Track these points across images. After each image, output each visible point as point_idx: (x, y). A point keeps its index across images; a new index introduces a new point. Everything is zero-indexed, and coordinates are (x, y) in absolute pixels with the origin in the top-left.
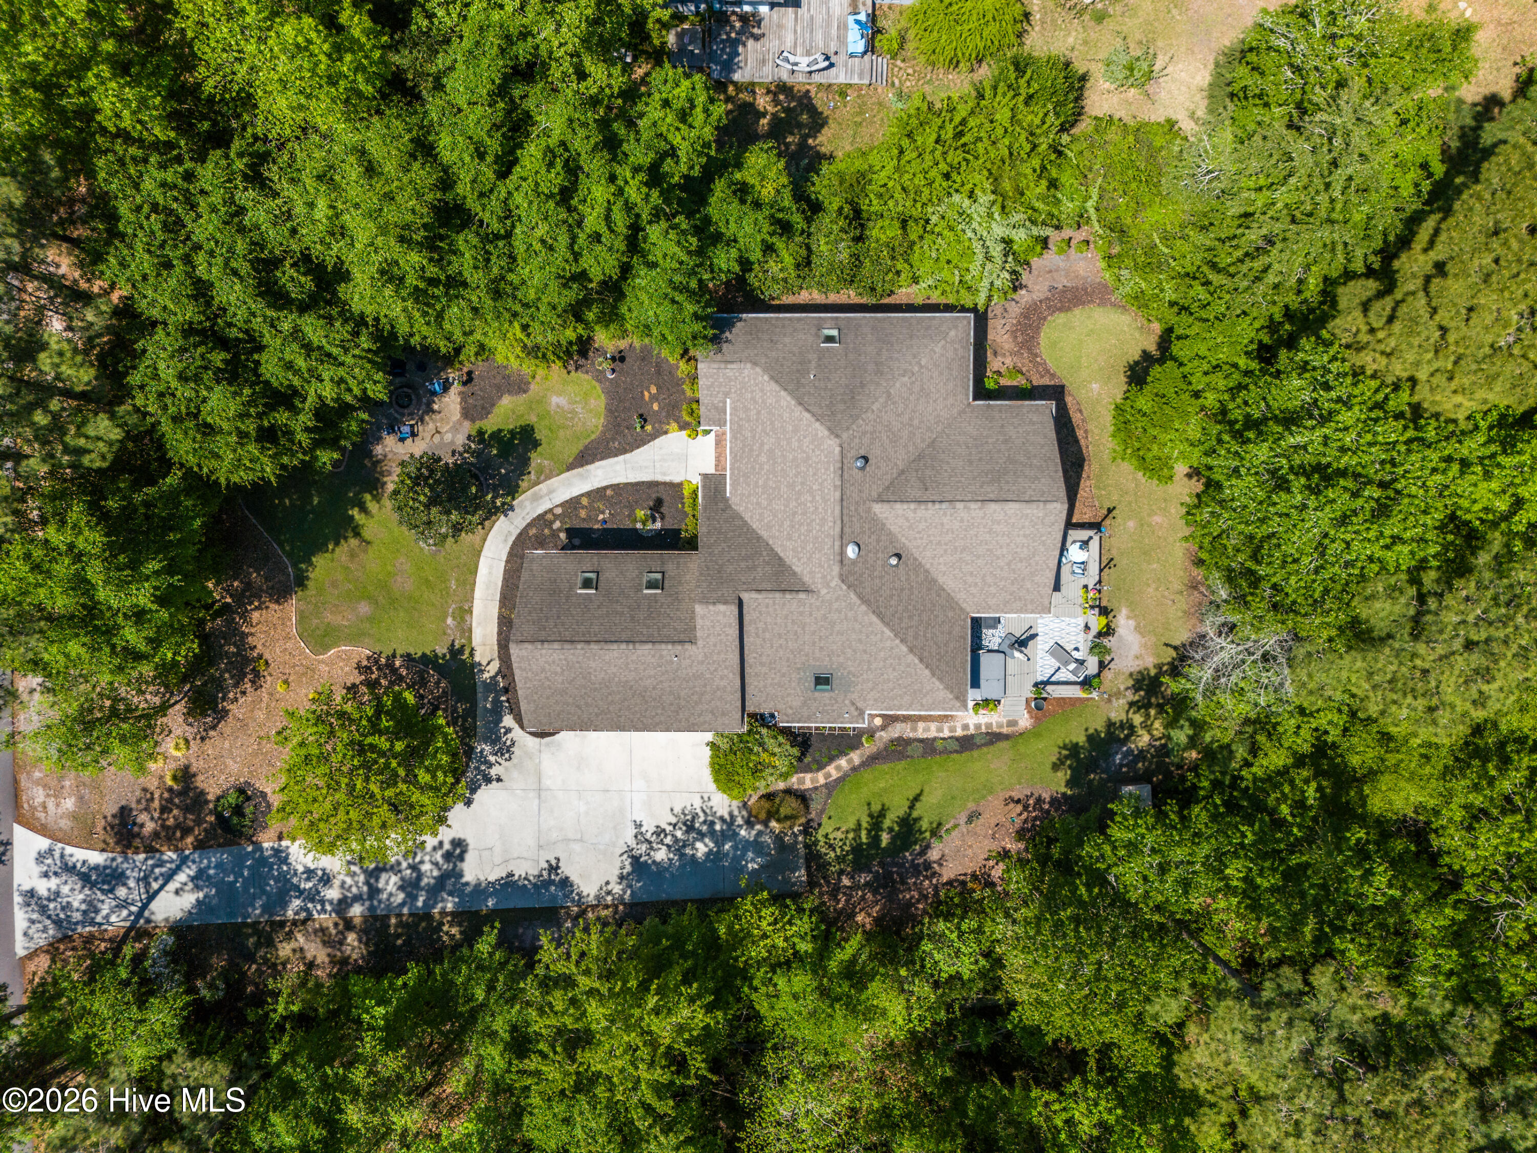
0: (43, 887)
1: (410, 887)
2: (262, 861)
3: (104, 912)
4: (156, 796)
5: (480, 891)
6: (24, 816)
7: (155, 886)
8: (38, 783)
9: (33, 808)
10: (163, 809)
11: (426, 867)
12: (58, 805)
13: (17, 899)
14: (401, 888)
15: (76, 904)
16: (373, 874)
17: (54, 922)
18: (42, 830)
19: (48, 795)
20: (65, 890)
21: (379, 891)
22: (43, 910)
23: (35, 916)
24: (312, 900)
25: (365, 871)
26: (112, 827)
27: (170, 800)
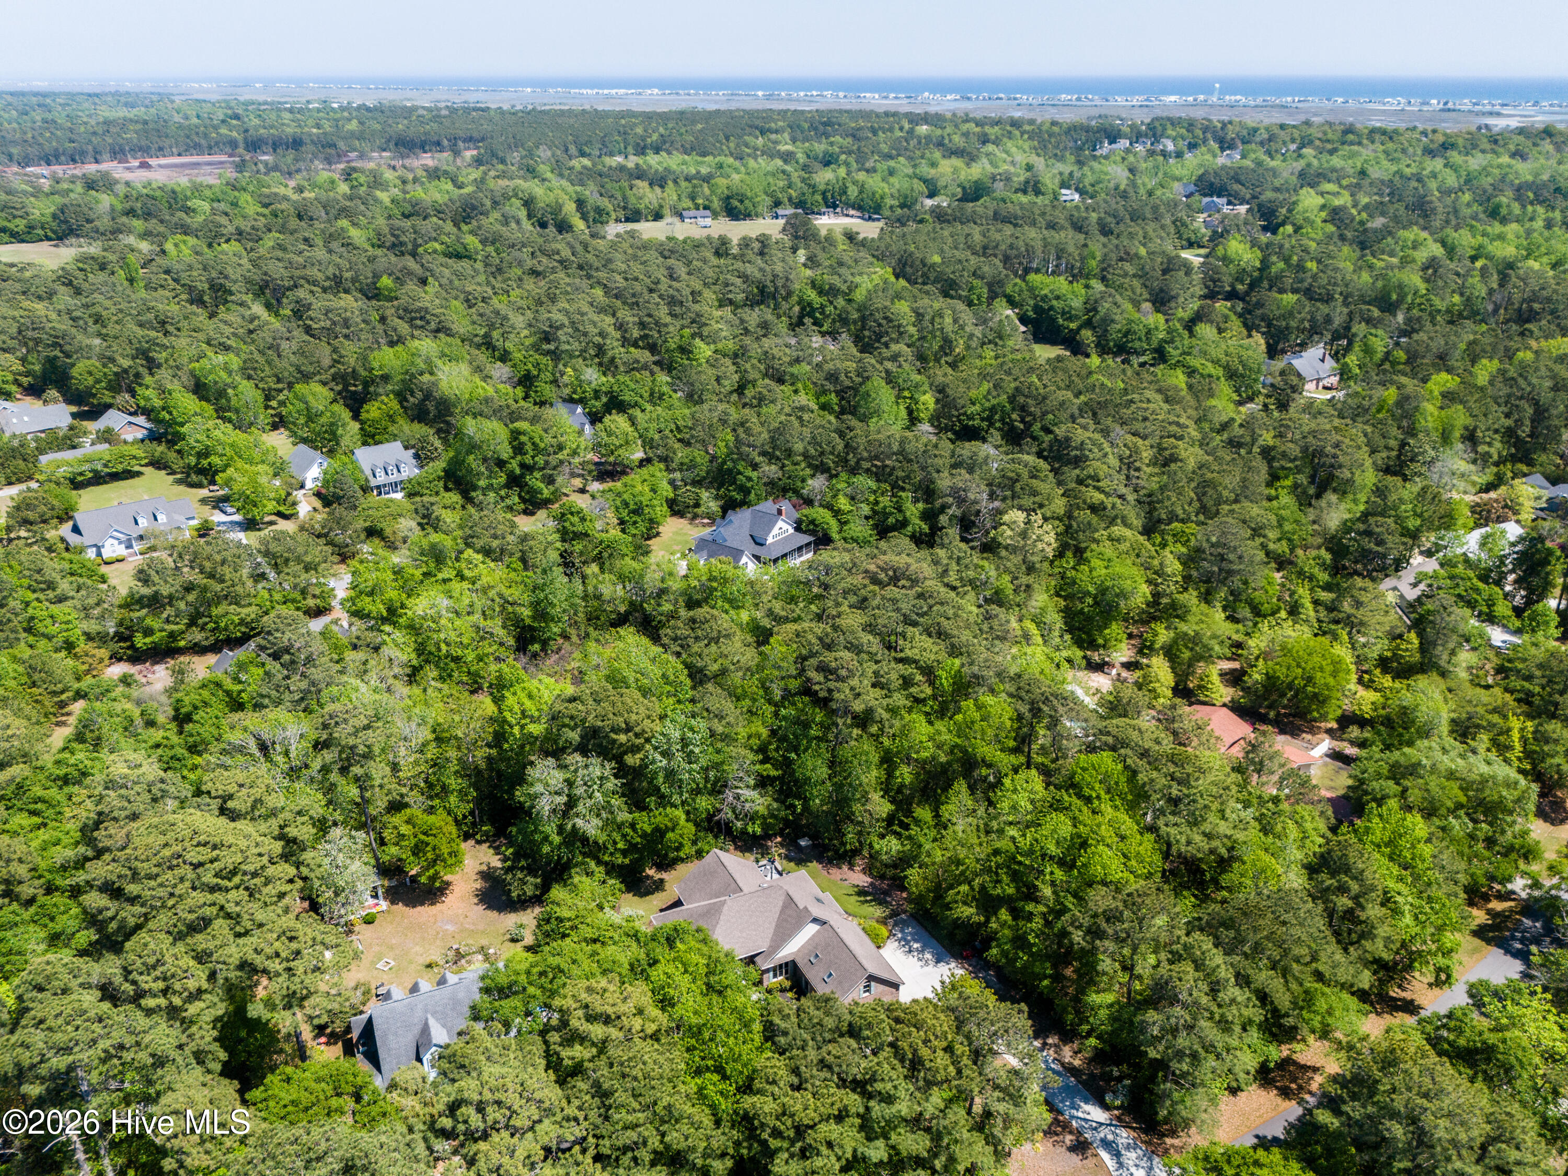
3: (1126, 1141)
4: (1053, 1140)
7: (1094, 1124)
10: (1057, 1134)
15: (1134, 1154)
17: (1151, 1161)
20: (1132, 1162)
22: (1149, 1169)
26: (1084, 1154)
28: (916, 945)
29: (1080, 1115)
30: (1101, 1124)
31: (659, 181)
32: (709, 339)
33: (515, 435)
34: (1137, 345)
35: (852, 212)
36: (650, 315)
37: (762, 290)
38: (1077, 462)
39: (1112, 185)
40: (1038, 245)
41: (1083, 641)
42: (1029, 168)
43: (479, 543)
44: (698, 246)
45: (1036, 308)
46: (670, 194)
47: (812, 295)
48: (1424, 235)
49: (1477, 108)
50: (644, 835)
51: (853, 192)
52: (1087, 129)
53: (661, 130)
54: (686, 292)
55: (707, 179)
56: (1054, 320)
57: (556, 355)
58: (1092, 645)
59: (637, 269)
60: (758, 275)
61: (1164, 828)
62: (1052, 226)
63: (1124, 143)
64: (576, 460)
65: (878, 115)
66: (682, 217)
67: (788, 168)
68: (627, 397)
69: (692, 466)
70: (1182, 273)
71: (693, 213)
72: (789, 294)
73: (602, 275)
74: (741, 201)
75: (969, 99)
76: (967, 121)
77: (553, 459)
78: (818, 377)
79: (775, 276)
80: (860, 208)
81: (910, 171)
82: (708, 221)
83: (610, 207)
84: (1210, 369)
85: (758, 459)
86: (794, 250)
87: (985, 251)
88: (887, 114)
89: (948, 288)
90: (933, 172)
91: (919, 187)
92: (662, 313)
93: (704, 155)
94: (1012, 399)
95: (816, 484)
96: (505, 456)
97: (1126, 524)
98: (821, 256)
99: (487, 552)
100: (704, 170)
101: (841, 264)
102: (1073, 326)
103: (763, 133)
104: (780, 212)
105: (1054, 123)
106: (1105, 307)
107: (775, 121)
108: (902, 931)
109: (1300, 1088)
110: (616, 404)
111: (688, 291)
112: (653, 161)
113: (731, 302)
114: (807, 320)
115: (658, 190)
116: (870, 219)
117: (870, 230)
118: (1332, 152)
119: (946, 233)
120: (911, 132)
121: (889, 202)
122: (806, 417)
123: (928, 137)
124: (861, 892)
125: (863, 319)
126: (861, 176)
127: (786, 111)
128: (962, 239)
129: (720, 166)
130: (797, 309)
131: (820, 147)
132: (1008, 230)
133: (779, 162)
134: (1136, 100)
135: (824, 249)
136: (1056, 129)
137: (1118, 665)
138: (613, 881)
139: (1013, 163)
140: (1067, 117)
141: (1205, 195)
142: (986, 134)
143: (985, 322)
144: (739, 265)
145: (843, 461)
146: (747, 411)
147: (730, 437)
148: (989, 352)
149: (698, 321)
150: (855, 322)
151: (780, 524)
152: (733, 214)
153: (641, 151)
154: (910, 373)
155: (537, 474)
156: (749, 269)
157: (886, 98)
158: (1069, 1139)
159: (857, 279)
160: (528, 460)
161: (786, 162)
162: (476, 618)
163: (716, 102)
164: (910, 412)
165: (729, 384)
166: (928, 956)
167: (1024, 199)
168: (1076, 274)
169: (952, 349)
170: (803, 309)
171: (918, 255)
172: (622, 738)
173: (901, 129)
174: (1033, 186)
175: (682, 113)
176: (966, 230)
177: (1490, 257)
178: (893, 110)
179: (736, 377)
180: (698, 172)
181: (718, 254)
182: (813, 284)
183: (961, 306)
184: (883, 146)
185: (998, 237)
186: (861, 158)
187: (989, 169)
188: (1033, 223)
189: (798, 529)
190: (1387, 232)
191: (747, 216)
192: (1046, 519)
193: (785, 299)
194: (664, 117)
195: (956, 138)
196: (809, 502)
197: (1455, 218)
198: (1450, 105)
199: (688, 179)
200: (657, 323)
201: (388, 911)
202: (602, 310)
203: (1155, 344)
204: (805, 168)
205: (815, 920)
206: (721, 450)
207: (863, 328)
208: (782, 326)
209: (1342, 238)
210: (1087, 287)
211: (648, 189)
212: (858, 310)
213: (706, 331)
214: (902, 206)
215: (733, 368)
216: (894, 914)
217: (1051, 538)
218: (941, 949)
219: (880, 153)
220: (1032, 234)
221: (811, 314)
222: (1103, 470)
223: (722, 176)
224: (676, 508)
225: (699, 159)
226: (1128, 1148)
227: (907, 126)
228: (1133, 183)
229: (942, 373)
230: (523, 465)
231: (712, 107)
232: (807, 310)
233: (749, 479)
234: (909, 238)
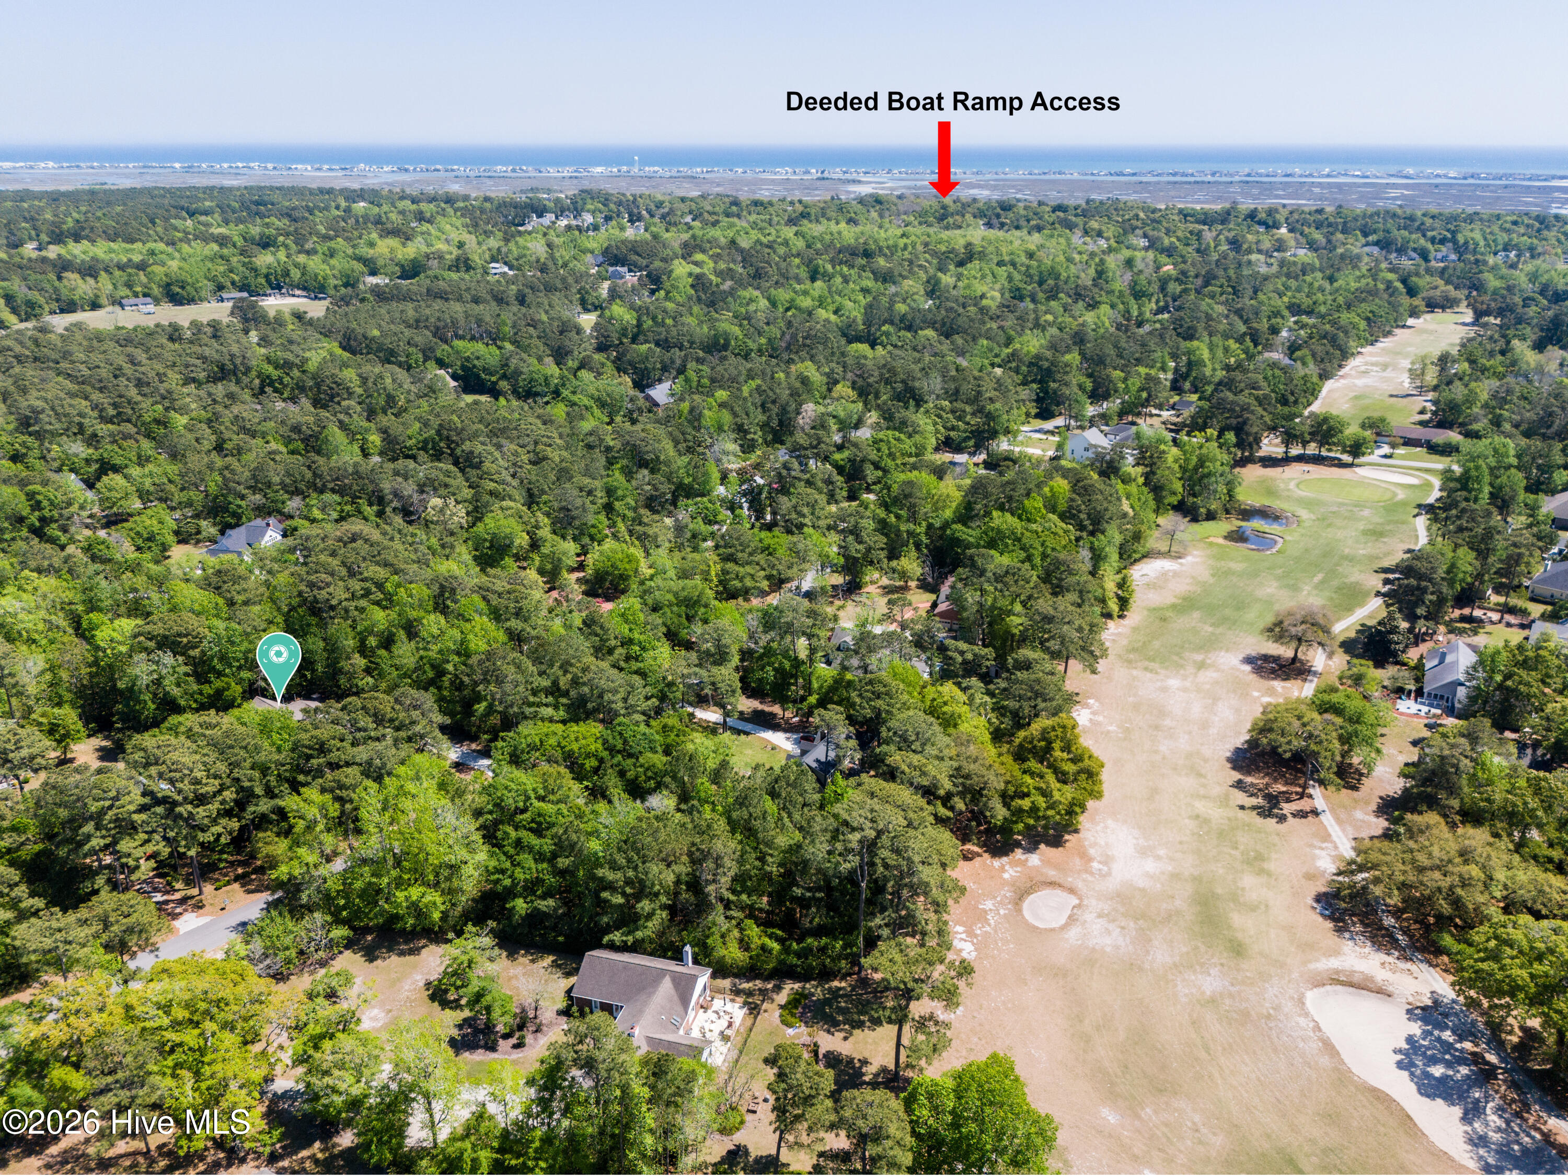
31: (90, 271)
32: (182, 410)
33: (31, 496)
34: (539, 389)
35: (297, 292)
36: (121, 396)
37: (222, 368)
38: (478, 466)
39: (533, 258)
40: (460, 317)
41: (484, 565)
42: (461, 245)
43: (33, 564)
44: (150, 334)
45: (463, 367)
46: (105, 284)
47: (270, 369)
48: (757, 293)
49: (848, 176)
50: (209, 696)
51: (296, 274)
52: (516, 206)
53: (75, 215)
54: (152, 374)
55: (142, 266)
56: (478, 376)
57: (39, 436)
58: (489, 567)
59: (96, 358)
60: (216, 356)
62: (476, 301)
63: (550, 217)
64: (85, 514)
65: (311, 193)
66: (122, 307)
67: (225, 251)
68: (118, 461)
69: (190, 504)
70: (573, 333)
71: (133, 300)
72: (248, 370)
73: (64, 365)
74: (183, 288)
75: (406, 170)
76: (402, 198)
77: (65, 512)
78: (284, 430)
79: (232, 356)
80: (304, 289)
81: (350, 251)
82: (151, 308)
83: (42, 301)
84: (586, 401)
85: (244, 492)
86: (246, 332)
87: (417, 324)
88: (322, 191)
89: (388, 356)
90: (371, 252)
91: (358, 267)
92: (133, 392)
93: (132, 241)
94: (438, 433)
95: (293, 504)
96: (24, 513)
97: (511, 498)
98: (273, 336)
99: (39, 571)
100: (137, 258)
101: (291, 342)
102: (494, 379)
103: (192, 214)
104: (225, 295)
105: (487, 199)
106: (514, 362)
107: (199, 200)
110: (106, 467)
111: (153, 374)
112: (78, 250)
113: (194, 380)
114: (267, 389)
115: (91, 281)
116: (316, 298)
117: (317, 309)
118: (715, 224)
119: (383, 311)
120: (348, 210)
121: (333, 282)
122: (278, 458)
123: (366, 218)
125: (318, 385)
126: (302, 259)
127: (212, 188)
128: (397, 315)
129: (152, 253)
130: (257, 381)
131: (255, 230)
132: (438, 304)
133: (215, 247)
134: (567, 172)
135: (274, 330)
136: (488, 205)
139: (447, 241)
140: (499, 192)
141: (612, 265)
142: (421, 212)
143: (421, 380)
144: (196, 349)
145: (313, 485)
146: (229, 459)
147: (219, 479)
148: (424, 403)
149: (168, 398)
150: (311, 389)
151: (269, 533)
152: (176, 300)
153: (58, 238)
154: (358, 421)
155: (54, 526)
156: (207, 352)
157: (319, 169)
159: (307, 354)
160: (46, 513)
161: (221, 245)
162: (42, 613)
163: (127, 176)
164: (363, 450)
165: (207, 445)
167: (454, 276)
168: (495, 338)
169: (395, 404)
170: (263, 381)
171: (359, 330)
172: (185, 640)
173: (337, 208)
174: (463, 264)
175: (92, 193)
176: (401, 307)
177: (798, 309)
178: (327, 186)
179: (213, 438)
180: (130, 260)
181: (171, 339)
182: (268, 360)
183: (397, 369)
184: (320, 227)
185: (428, 312)
186: (300, 241)
187: (424, 248)
188: (460, 299)
189: (285, 536)
190: (732, 292)
191: (191, 301)
192: (457, 502)
193: (245, 374)
194: (73, 197)
195: (393, 216)
196: (291, 517)
197: (785, 278)
198: (826, 175)
199: (121, 267)
200: (129, 402)
202: (72, 395)
203: (552, 388)
204: (243, 253)
206: (213, 488)
207: (319, 392)
208: (246, 396)
209: (699, 300)
210: (500, 348)
211: (80, 281)
212: (313, 378)
213: (177, 404)
214: (346, 285)
215: (208, 431)
217: (463, 513)
219: (318, 234)
220: (457, 308)
221: (271, 384)
222: (493, 468)
223: (155, 263)
224: (183, 538)
225: (128, 246)
227: (343, 204)
228: (552, 257)
229: (386, 420)
230: (42, 519)
231: (126, 183)
232: (266, 382)
233: (239, 507)
234: (351, 317)
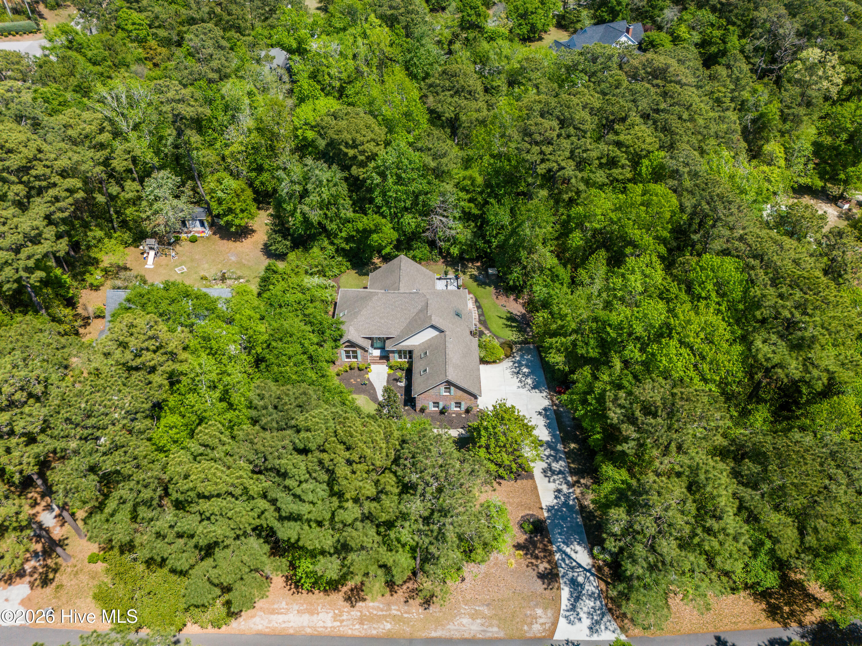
0: (587, 622)
1: (556, 460)
2: (555, 515)
3: (593, 589)
4: (530, 561)
5: (553, 436)
6: (549, 635)
7: (574, 564)
8: (530, 628)
9: (545, 630)
10: (537, 558)
11: (547, 453)
12: (540, 617)
13: (595, 637)
14: (557, 462)
15: (592, 604)
16: (553, 472)
17: (603, 617)
18: (555, 624)
19: (536, 623)
20: (585, 609)
21: (560, 470)
22: (598, 622)
23: (603, 627)
24: (569, 497)
25: (552, 476)
26: (549, 584)
27: (532, 555)
28: (526, 370)
29: (568, 550)
30: (580, 566)
41: (827, 173)
43: (379, 10)
58: (834, 179)
61: (758, 343)
99: (384, 18)
108: (522, 356)
109: (792, 613)
124: (511, 318)
137: (854, 202)
138: (340, 259)
158: (543, 566)
166: (529, 381)
172: (351, 152)
201: (208, 238)
205: (433, 327)
216: (525, 342)
217: (840, 79)
218: (543, 378)
224: (563, 23)
226: (591, 596)
